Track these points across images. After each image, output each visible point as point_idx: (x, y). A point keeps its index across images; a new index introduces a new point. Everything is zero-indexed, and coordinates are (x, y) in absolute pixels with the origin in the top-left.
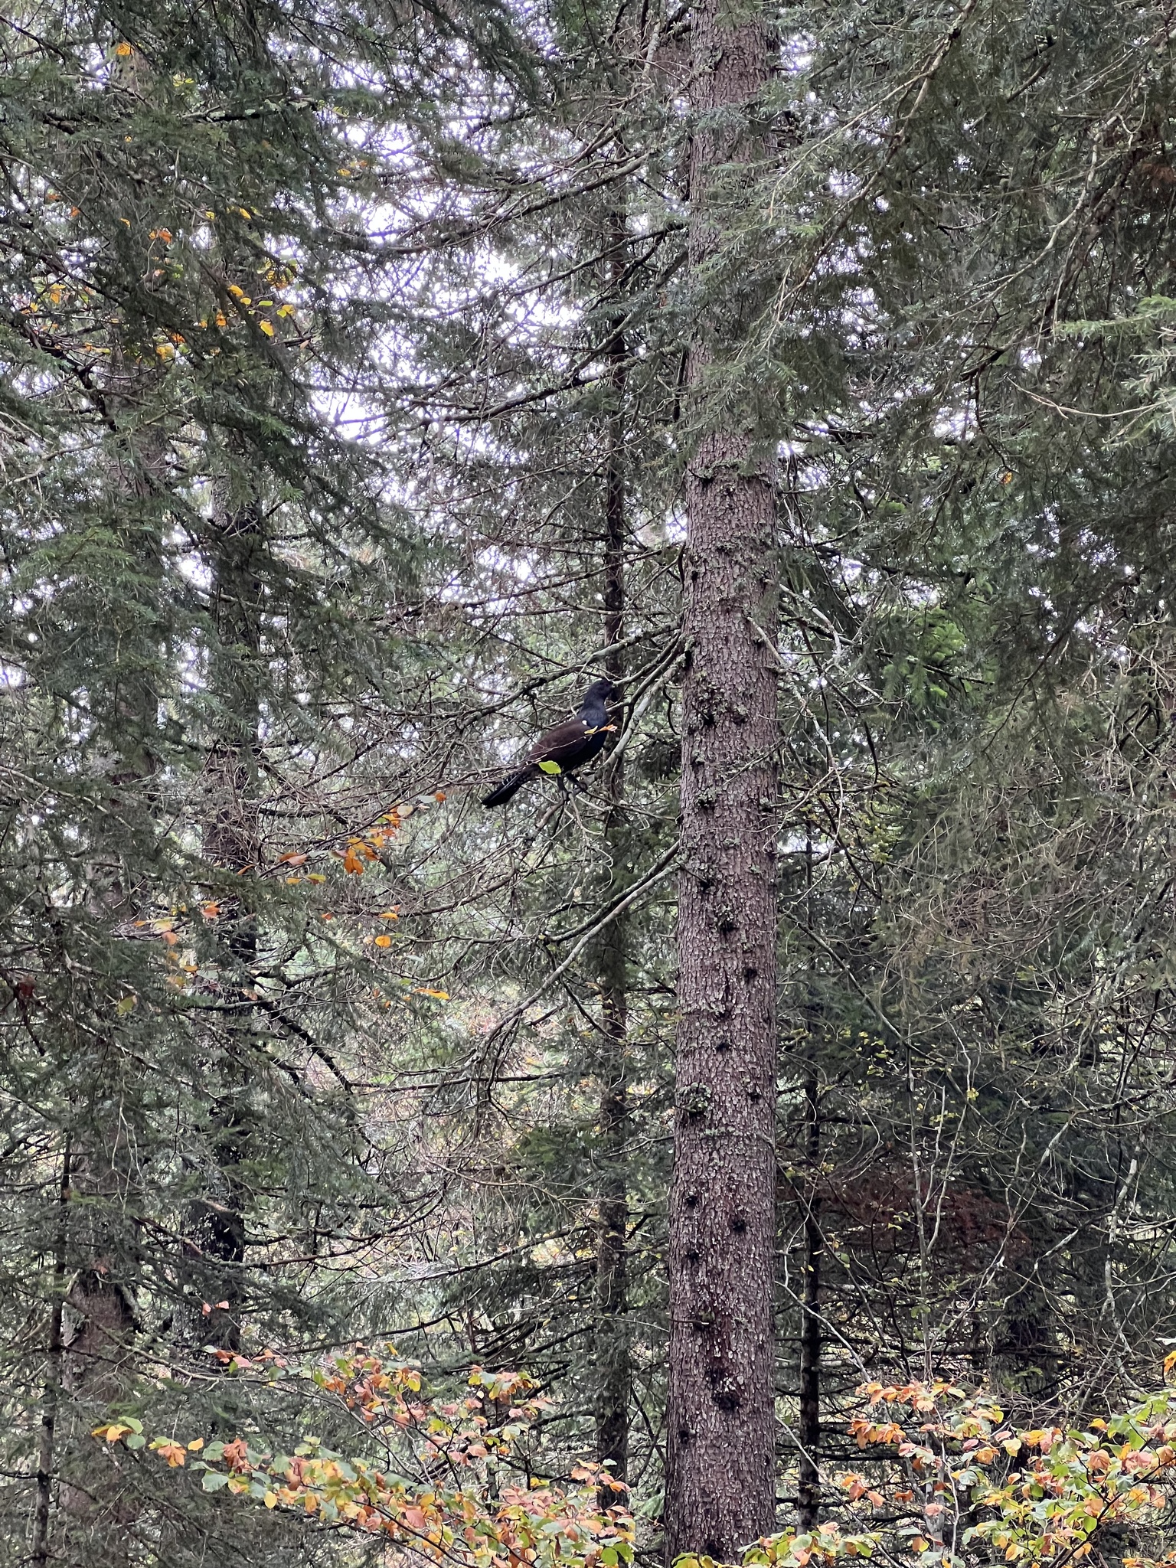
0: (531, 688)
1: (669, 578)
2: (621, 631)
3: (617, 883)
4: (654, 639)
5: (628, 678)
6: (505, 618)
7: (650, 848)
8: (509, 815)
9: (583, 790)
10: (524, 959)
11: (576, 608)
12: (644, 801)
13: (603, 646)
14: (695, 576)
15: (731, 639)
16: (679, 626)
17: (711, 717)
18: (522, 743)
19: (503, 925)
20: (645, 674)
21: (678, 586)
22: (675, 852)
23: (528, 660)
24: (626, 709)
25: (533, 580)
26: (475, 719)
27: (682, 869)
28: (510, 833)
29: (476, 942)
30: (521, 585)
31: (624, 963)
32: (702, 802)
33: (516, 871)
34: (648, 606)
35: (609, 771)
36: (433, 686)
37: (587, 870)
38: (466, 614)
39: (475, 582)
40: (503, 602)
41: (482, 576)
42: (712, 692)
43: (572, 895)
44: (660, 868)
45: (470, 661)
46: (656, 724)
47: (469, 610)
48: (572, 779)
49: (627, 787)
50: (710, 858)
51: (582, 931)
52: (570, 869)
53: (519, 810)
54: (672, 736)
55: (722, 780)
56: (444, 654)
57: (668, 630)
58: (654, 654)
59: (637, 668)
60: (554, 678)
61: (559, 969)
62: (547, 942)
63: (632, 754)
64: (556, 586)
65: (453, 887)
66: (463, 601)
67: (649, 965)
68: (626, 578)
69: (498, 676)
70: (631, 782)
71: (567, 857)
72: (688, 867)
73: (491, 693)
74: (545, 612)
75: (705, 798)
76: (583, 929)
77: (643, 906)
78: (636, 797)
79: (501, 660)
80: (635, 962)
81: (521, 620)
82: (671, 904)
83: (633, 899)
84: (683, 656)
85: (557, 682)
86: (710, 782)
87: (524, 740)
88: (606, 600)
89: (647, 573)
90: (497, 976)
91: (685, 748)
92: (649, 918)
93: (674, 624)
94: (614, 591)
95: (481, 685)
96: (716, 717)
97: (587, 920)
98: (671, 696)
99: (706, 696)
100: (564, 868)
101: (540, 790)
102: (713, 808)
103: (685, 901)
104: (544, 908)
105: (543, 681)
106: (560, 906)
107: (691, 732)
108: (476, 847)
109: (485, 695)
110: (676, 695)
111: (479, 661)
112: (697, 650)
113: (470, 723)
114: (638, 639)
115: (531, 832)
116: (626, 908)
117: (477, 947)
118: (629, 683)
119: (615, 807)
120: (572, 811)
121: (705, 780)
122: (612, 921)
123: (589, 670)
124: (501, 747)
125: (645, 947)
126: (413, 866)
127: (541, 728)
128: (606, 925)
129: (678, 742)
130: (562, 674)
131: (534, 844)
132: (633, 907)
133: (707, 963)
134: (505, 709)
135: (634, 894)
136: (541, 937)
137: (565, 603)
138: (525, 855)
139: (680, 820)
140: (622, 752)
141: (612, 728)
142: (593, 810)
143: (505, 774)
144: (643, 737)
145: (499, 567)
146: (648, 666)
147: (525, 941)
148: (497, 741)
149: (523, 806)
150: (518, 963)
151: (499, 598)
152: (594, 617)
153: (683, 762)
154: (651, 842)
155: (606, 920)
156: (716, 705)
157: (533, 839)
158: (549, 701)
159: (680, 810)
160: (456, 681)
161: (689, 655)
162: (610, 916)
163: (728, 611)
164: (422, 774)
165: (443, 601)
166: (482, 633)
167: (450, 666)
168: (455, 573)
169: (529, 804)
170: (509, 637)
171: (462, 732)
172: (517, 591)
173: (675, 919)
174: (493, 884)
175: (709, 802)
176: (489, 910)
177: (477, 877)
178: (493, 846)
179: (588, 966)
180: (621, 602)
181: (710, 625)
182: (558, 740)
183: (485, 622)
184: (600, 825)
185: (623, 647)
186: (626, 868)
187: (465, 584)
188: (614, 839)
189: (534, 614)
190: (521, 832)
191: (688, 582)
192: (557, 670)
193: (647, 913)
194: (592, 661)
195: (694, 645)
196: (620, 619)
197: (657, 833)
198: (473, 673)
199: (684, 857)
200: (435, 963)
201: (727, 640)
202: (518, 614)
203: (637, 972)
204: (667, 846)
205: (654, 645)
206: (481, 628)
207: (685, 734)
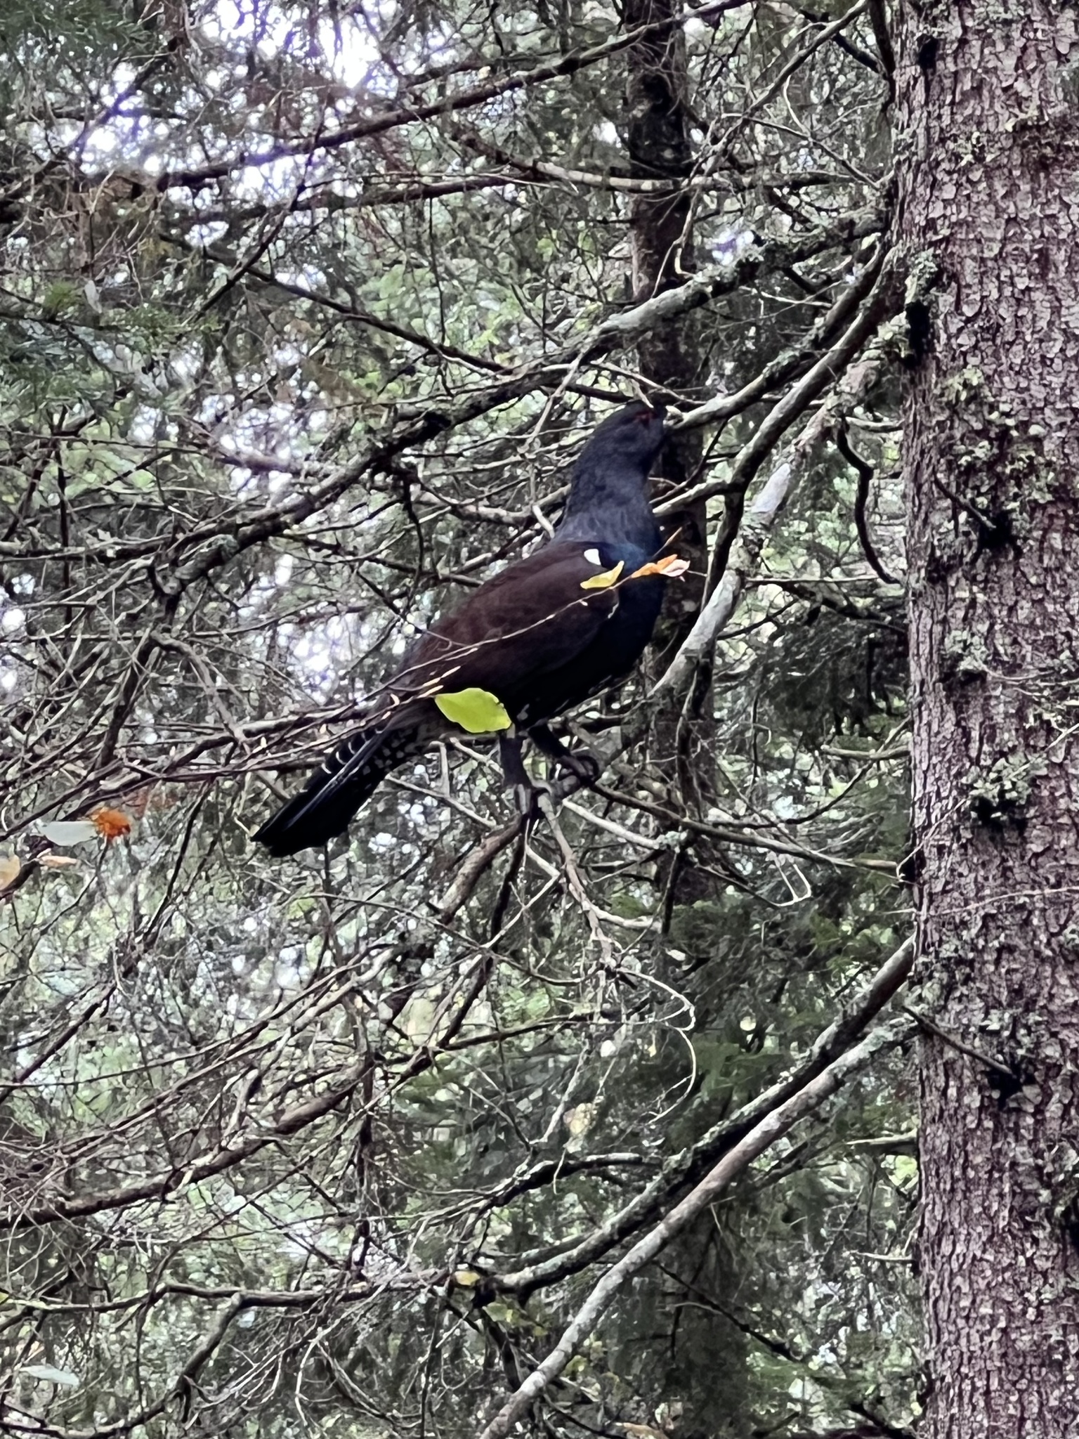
0: (395, 448)
1: (838, 58)
2: (689, 248)
3: (710, 1083)
4: (797, 268)
5: (720, 402)
6: (302, 218)
7: (816, 963)
8: (339, 870)
9: (587, 782)
10: (406, 1352)
11: (536, 175)
12: (785, 808)
13: (626, 301)
14: (928, 53)
15: (1059, 256)
16: (883, 224)
17: (1003, 519)
18: (370, 629)
19: (337, 1243)
20: (778, 382)
21: (873, 82)
22: (899, 975)
23: (379, 354)
24: (715, 505)
25: (386, 87)
26: (218, 558)
27: (925, 1030)
28: (346, 933)
29: (246, 1304)
30: (344, 105)
31: (742, 1351)
32: (983, 806)
33: (373, 1059)
34: (770, 160)
35: (670, 714)
36: (74, 454)
37: (607, 1048)
38: (169, 207)
39: (192, 99)
40: (285, 164)
41: (214, 79)
42: (1003, 437)
43: (563, 1134)
44: (852, 1033)
45: (185, 365)
46: (815, 549)
47: (178, 194)
48: (548, 744)
49: (729, 765)
50: (1017, 993)
51: (599, 1253)
52: (549, 1048)
53: (369, 856)
54: (869, 589)
55: (1050, 731)
56: (103, 352)
57: (846, 235)
58: (801, 318)
59: (748, 366)
60: (476, 410)
61: (529, 1386)
62: (485, 1293)
63: (738, 654)
64: (463, 103)
65: (160, 1121)
66: (153, 166)
67: (824, 1357)
68: (695, 66)
69: (281, 412)
70: (738, 746)
71: (539, 1003)
72: (944, 1023)
73: (260, 469)
74: (430, 193)
75: (991, 792)
76: (607, 1244)
77: (797, 1160)
78: (760, 797)
79: (288, 356)
80: (777, 1348)
81: (347, 222)
82: (893, 1149)
83: (769, 1139)
84: (901, 320)
85: (478, 424)
86: (1008, 737)
87: (379, 619)
88: (631, 145)
89: (765, 44)
90: (317, 1413)
91: (919, 623)
92: (818, 1200)
93: (863, 216)
94: (656, 111)
95: (228, 443)
96: (1020, 521)
97: (612, 1218)
98: (860, 452)
99: (982, 450)
100: (528, 1043)
101: (443, 786)
102: (1021, 825)
103: (940, 1138)
104: (474, 1180)
105: (437, 424)
106: (524, 1170)
107: (938, 572)
108: (233, 984)
109: (240, 475)
110: (878, 451)
111: (217, 365)
112: (945, 301)
113: (200, 574)
114: (747, 271)
115: (418, 925)
116: (741, 1170)
117: (248, 1318)
118: (720, 418)
119: (695, 837)
120: (552, 850)
121: (990, 732)
122: (700, 1213)
123: (587, 380)
124: (301, 648)
125: (810, 1295)
126: (24, 1059)
127: (434, 580)
128: (682, 1231)
129: (893, 606)
130: (501, 396)
131: (426, 969)
132: (764, 1164)
133: (1024, 1341)
134: (311, 521)
135: (771, 1121)
136: (465, 1277)
137: (498, 158)
138: (398, 1004)
139: (913, 869)
140: (710, 649)
141: (673, 567)
142: (615, 847)
143: (323, 737)
144: (773, 595)
145: (268, 49)
146: (784, 358)
147: (406, 1293)
148: (286, 629)
149: (382, 842)
150: (386, 1366)
151: (278, 152)
152: (592, 199)
153: (915, 676)
154: (819, 944)
155: (681, 1211)
156: (1018, 477)
157: (425, 952)
158: (456, 487)
159: (912, 835)
160: (143, 431)
161: (920, 316)
162: (693, 1198)
163: (1044, 165)
164: (47, 752)
165: (88, 169)
166: (222, 273)
167: (124, 387)
168: (125, 75)
169: (403, 834)
170: (310, 278)
171: (172, 603)
172: (333, 125)
173: (910, 1202)
174: (294, 1107)
175: (1006, 805)
176: (281, 1192)
177: (242, 1089)
178: (289, 978)
179: (624, 1364)
180: (684, 147)
181: (987, 213)
182: (502, 619)
183: (234, 233)
184: (643, 895)
185: (699, 299)
186: (738, 1035)
187: (159, 109)
188: (693, 937)
189: (393, 199)
190: (380, 928)
191: (906, 72)
192: (478, 380)
193: (813, 1184)
194: (596, 352)
195: (935, 281)
196: (684, 205)
197: (836, 914)
198: (194, 405)
199: (930, 991)
200: (113, 1375)
201: (1044, 260)
202: (336, 203)
203: (785, 1380)
204: (872, 956)
205: (800, 286)
206: (218, 253)
207: (917, 581)
